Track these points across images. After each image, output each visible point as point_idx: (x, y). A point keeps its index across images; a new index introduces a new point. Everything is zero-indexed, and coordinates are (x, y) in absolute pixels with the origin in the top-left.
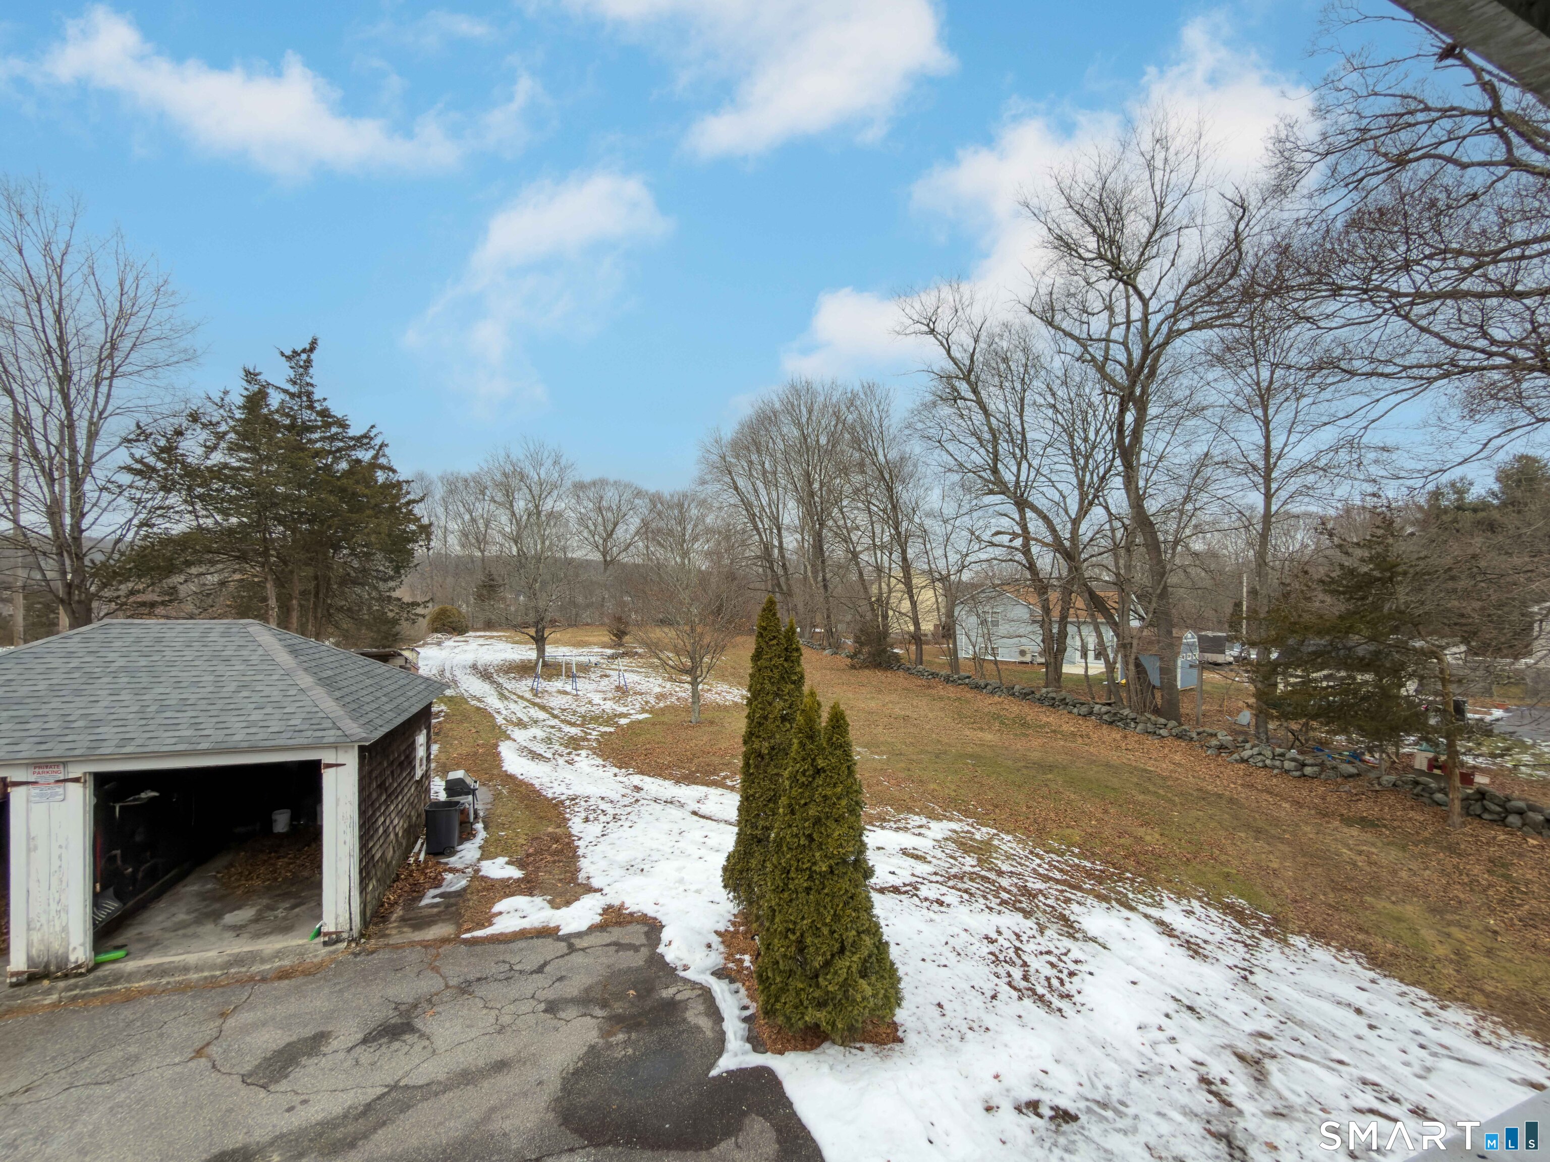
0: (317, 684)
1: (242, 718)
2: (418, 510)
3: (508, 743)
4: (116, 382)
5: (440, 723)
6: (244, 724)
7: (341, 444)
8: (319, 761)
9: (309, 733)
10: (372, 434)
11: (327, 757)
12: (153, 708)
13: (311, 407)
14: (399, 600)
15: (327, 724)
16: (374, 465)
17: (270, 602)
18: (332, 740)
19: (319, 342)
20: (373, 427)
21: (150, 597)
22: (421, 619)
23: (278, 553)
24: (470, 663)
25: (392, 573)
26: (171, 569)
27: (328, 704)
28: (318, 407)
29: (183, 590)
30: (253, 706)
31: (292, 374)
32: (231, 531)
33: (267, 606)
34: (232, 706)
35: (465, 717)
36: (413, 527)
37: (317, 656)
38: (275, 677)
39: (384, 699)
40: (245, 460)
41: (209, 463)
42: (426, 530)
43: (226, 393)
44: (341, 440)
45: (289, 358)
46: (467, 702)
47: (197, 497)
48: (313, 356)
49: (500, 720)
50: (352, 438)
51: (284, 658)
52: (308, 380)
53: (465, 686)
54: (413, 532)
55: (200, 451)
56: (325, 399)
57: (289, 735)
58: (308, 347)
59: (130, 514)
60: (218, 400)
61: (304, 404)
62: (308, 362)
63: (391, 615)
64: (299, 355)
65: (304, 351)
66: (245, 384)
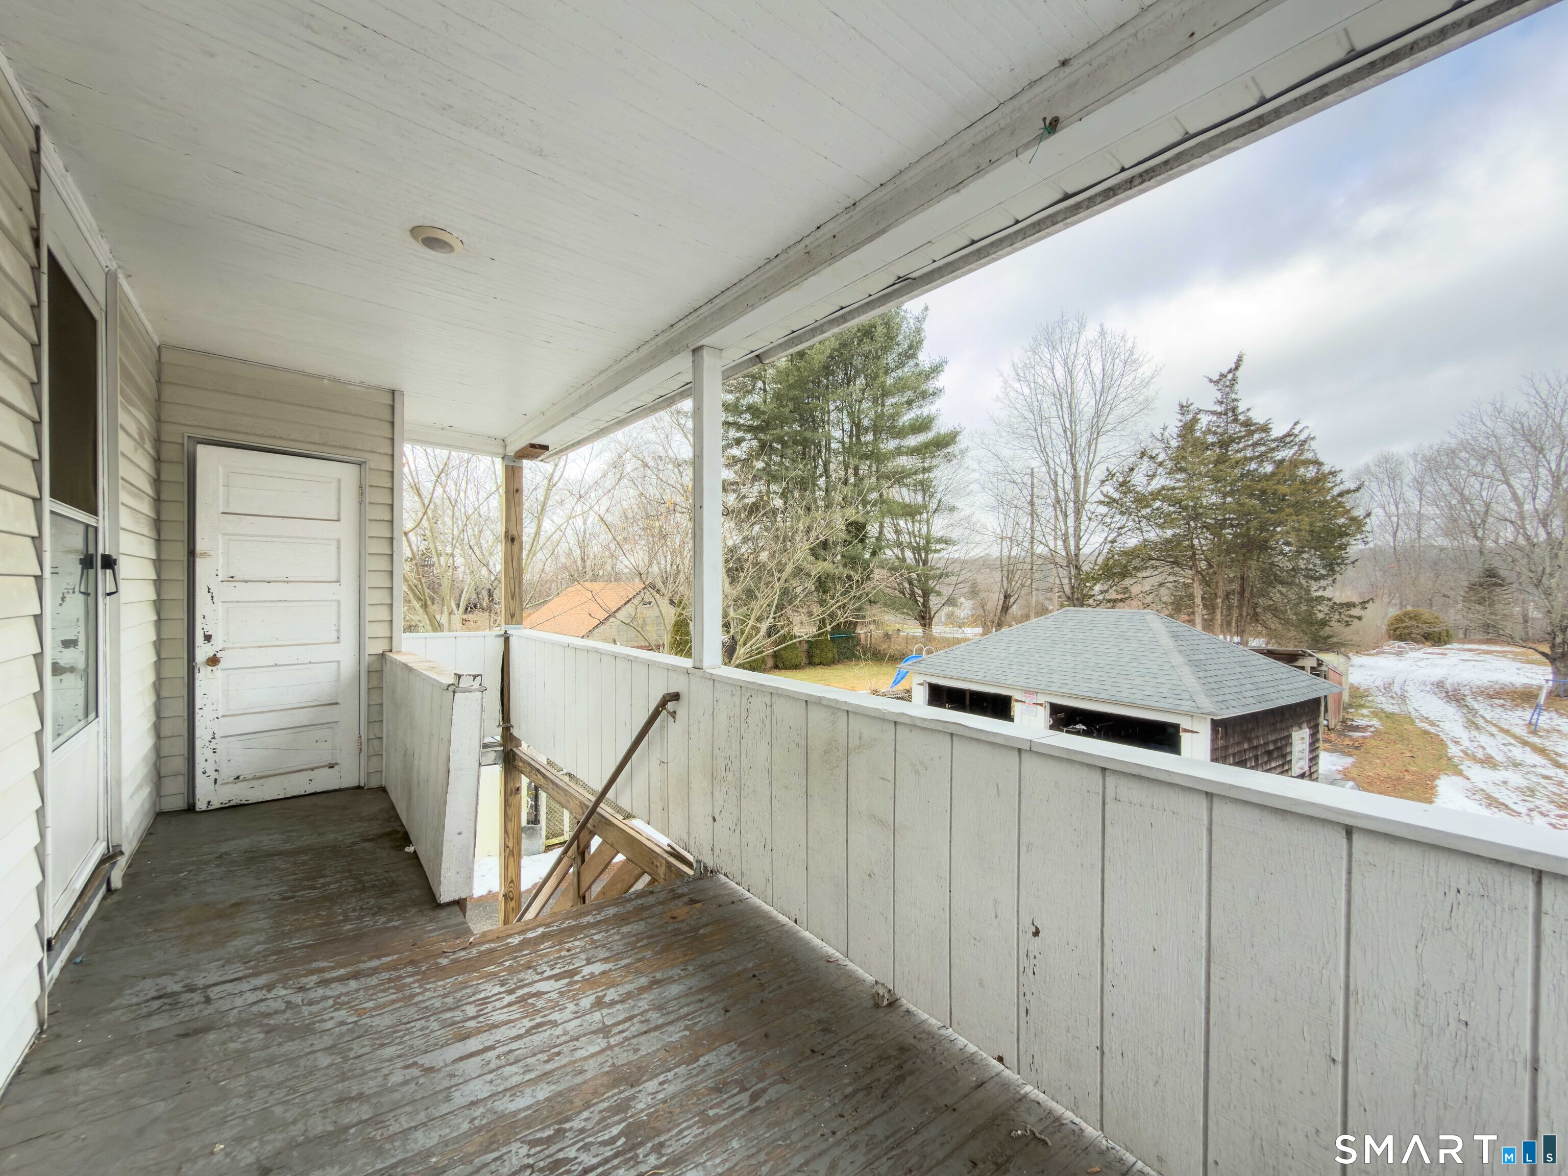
0: (1186, 664)
1: (1129, 682)
2: (1348, 501)
3: (1455, 779)
4: (1100, 440)
5: (1364, 738)
6: (1129, 686)
7: (1263, 449)
8: (1179, 725)
9: (1171, 700)
10: (1296, 431)
11: (1184, 723)
12: (1081, 667)
13: (1236, 420)
14: (1329, 599)
15: (1186, 696)
16: (1295, 463)
17: (1196, 600)
18: (1187, 709)
19: (1244, 358)
20: (1296, 424)
21: (1112, 595)
22: (1356, 621)
23: (1206, 557)
24: (1435, 679)
25: (1323, 572)
26: (1124, 574)
27: (1190, 680)
28: (1242, 418)
29: (1135, 590)
30: (1138, 674)
31: (1219, 395)
32: (1168, 541)
33: (1194, 603)
34: (1124, 672)
35: (1403, 738)
36: (1342, 521)
37: (1196, 642)
38: (1156, 655)
39: (1249, 687)
40: (1178, 481)
41: (1149, 489)
42: (1358, 523)
43: (1165, 428)
44: (1264, 445)
45: (1216, 382)
46: (1412, 722)
47: (1144, 517)
48: (1238, 373)
49: (1454, 751)
50: (1274, 440)
51: (1166, 641)
52: (1233, 396)
53: (1416, 705)
54: (1344, 525)
55: (1144, 480)
56: (1248, 410)
57: (1157, 699)
58: (1233, 366)
59: (1105, 534)
60: (1159, 437)
61: (1229, 420)
62: (1234, 379)
63: (1320, 616)
64: (1226, 376)
65: (1230, 371)
66: (1180, 417)
